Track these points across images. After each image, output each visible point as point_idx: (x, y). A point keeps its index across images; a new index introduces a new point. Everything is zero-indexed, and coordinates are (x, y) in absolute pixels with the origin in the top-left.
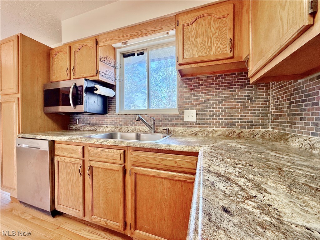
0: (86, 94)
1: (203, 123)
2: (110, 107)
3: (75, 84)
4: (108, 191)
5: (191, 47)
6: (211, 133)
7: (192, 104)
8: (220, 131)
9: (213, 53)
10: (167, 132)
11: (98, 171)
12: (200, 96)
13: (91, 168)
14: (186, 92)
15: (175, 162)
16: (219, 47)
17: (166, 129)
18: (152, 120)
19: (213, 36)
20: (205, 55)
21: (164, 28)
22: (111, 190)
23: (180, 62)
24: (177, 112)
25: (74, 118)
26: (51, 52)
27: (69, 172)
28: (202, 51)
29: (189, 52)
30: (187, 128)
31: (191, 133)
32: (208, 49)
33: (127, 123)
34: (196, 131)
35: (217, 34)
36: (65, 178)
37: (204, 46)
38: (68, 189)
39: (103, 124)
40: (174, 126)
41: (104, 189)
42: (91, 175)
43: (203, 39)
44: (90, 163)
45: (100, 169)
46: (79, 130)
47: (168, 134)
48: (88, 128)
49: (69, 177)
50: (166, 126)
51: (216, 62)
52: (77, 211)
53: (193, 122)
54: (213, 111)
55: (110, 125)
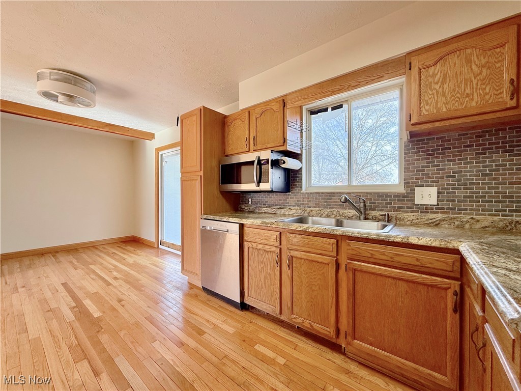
0: (272, 168)
1: (451, 207)
2: (294, 182)
3: (259, 157)
4: (313, 288)
5: (434, 97)
6: (468, 224)
7: (430, 178)
8: (486, 220)
9: (477, 103)
10: (386, 219)
11: (300, 263)
12: (445, 165)
13: (291, 258)
14: (418, 160)
15: (417, 259)
16: (487, 94)
17: (385, 215)
18: (361, 201)
19: (475, 78)
20: (460, 107)
21: (386, 76)
22: (317, 287)
23: (414, 120)
24: (402, 190)
25: (245, 197)
26: (225, 121)
27: (261, 260)
28: (454, 102)
29: (430, 106)
30: (420, 214)
31: (428, 222)
32: (466, 97)
33: (319, 204)
34: (437, 219)
35: (484, 74)
36: (256, 267)
37: (458, 95)
38: (260, 280)
39: (284, 206)
40: (397, 211)
41: (307, 285)
42: (290, 266)
43: (456, 84)
44: (290, 253)
45: (303, 261)
46: (252, 212)
47: (388, 222)
48: (264, 209)
49: (262, 266)
50: (382, 210)
51: (481, 116)
52: (273, 307)
53: (431, 205)
54: (472, 188)
55: (294, 206)
